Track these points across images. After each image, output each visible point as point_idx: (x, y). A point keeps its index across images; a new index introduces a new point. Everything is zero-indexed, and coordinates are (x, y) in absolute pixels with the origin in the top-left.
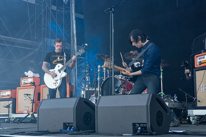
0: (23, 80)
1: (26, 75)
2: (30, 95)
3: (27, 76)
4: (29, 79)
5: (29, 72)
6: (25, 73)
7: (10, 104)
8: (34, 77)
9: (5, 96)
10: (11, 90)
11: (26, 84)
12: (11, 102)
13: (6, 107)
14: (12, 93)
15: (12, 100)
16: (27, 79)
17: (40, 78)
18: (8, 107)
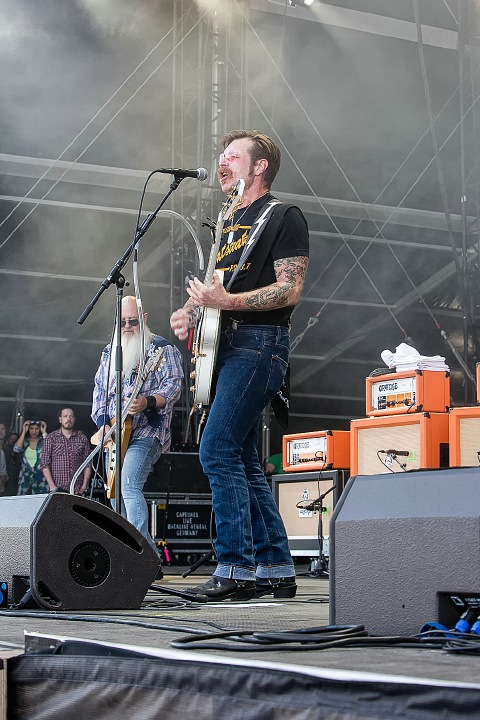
0: (376, 387)
1: (390, 364)
2: (406, 454)
3: (394, 370)
4: (400, 383)
5: (402, 348)
6: (386, 355)
7: (323, 497)
8: (420, 372)
9: (307, 461)
10: (330, 434)
11: (389, 405)
12: (330, 484)
13: (310, 508)
14: (332, 447)
15: (335, 478)
16: (391, 382)
17: (448, 374)
18: (316, 506)
